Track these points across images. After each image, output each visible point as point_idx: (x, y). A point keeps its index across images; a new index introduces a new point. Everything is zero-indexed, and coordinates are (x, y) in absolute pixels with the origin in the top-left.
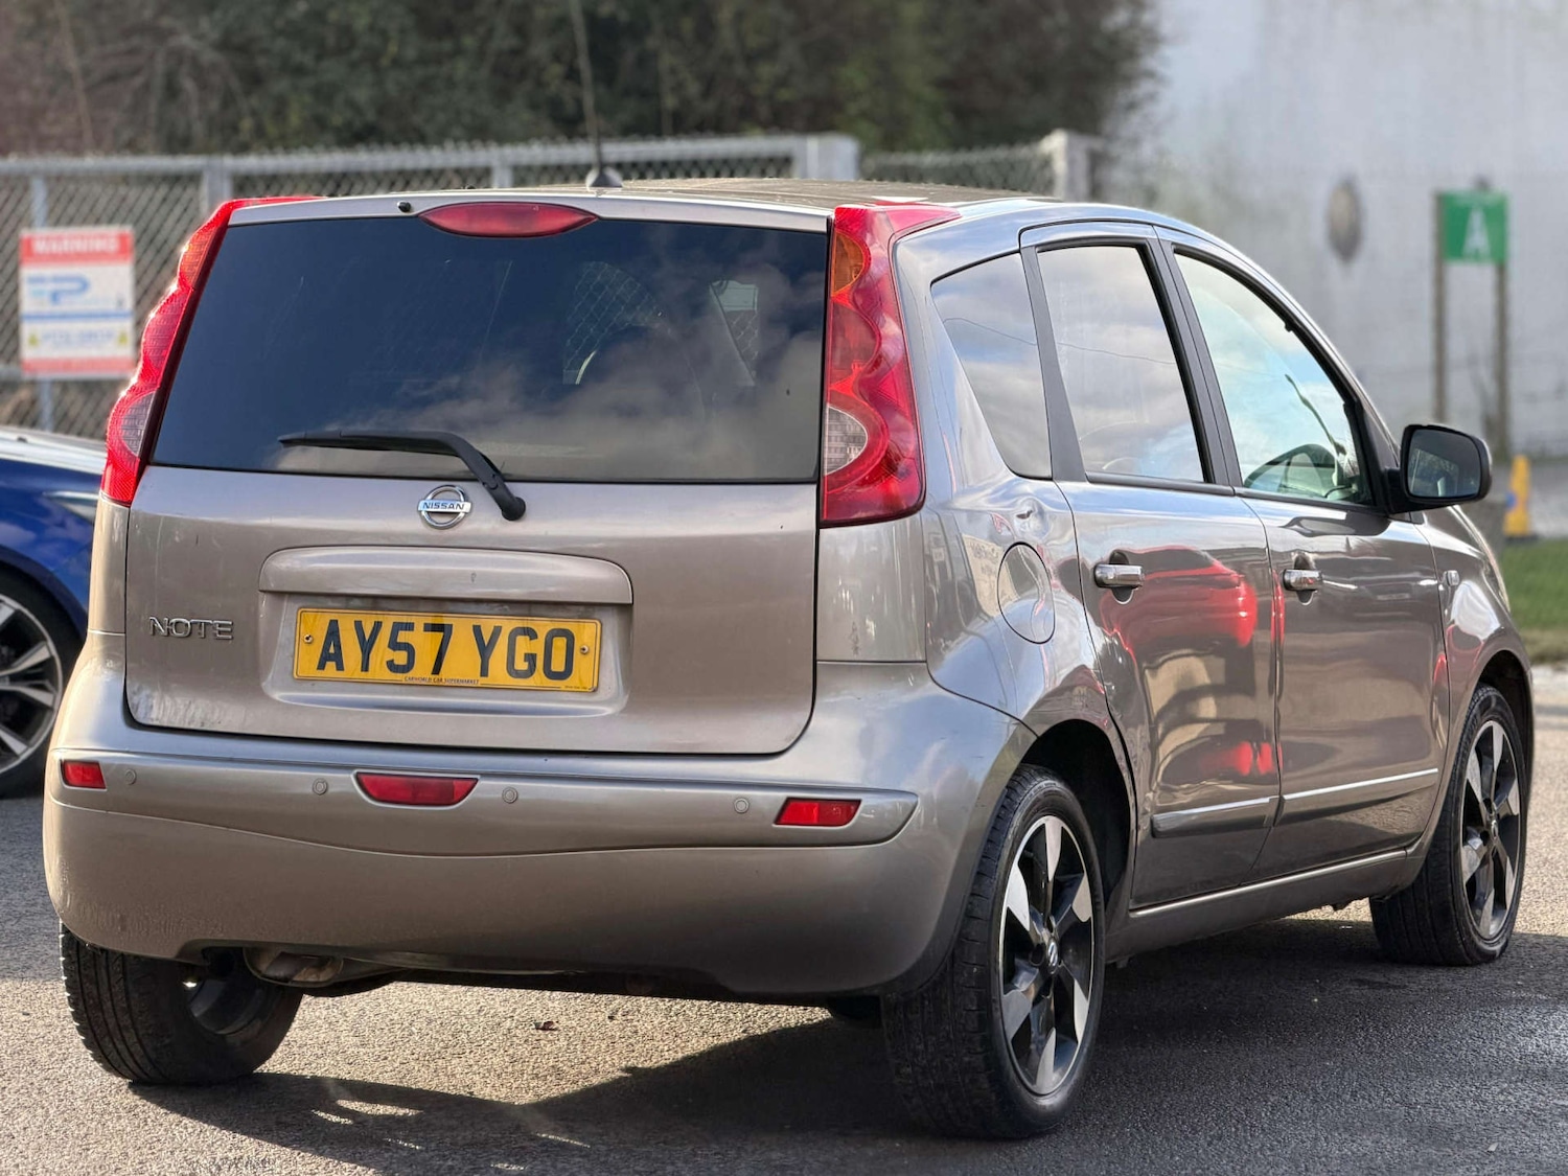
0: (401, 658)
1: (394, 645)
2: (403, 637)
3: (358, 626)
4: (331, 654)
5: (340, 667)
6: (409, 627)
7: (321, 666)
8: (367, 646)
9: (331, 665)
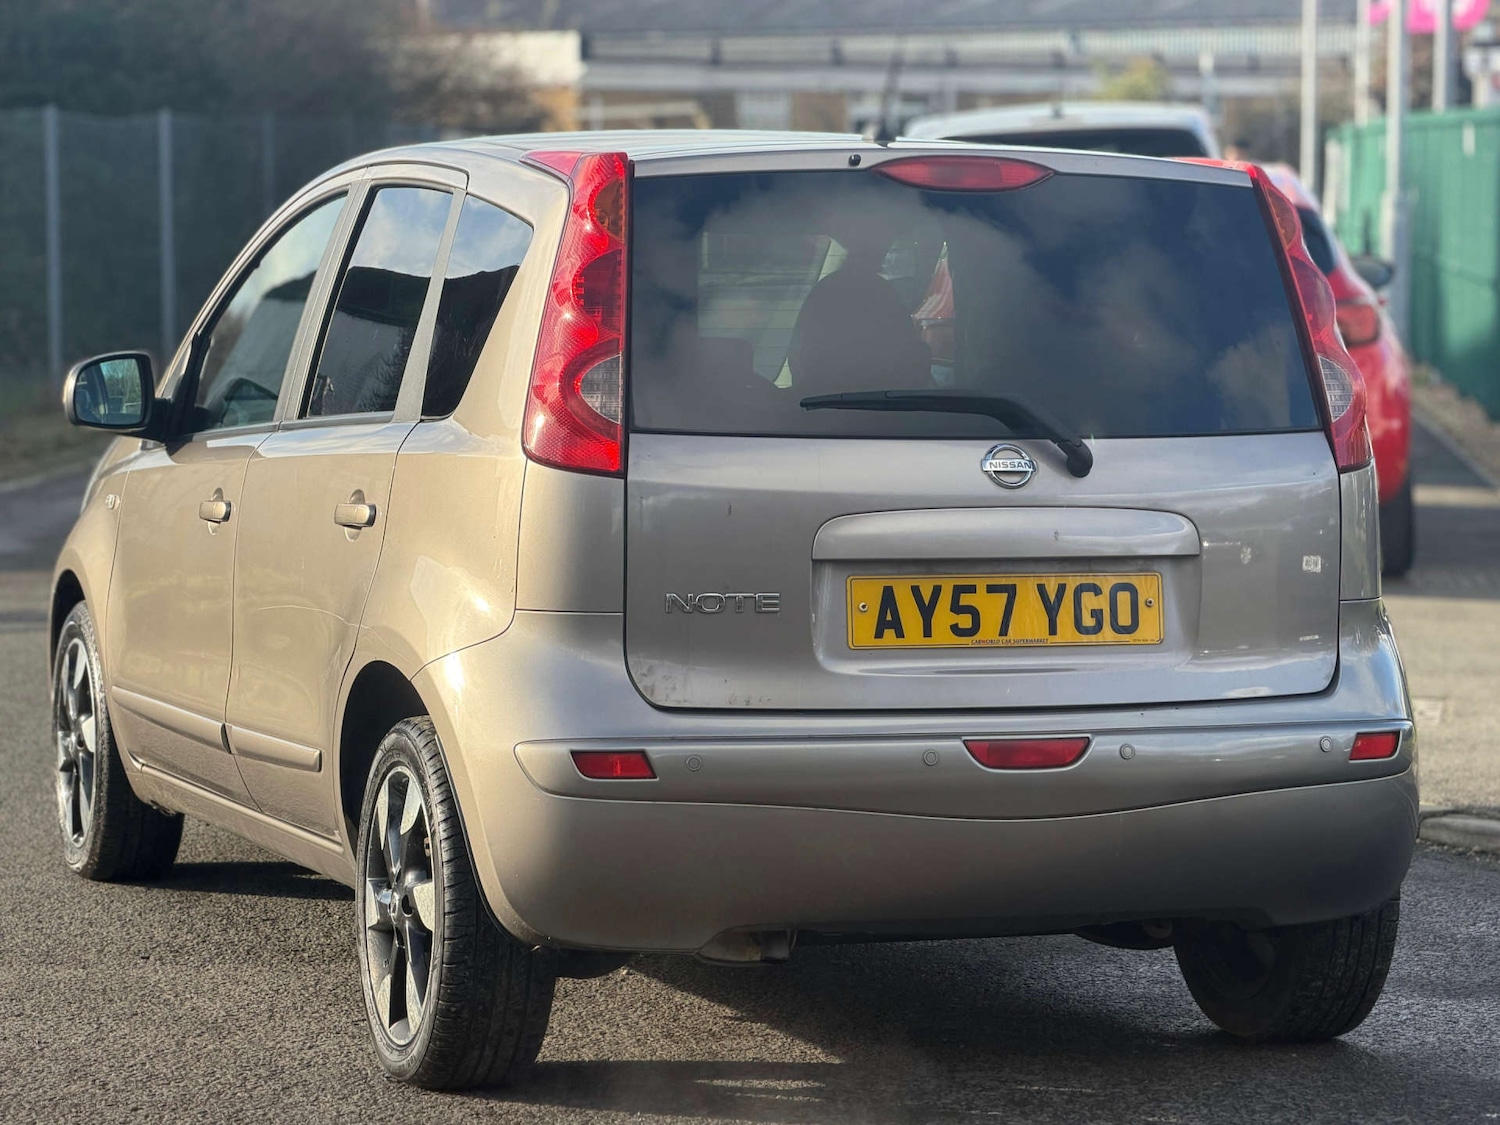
0: (965, 621)
1: (956, 608)
2: (966, 599)
3: (916, 590)
4: (888, 619)
5: (900, 634)
6: (972, 589)
7: (879, 634)
8: (927, 611)
9: (889, 633)
